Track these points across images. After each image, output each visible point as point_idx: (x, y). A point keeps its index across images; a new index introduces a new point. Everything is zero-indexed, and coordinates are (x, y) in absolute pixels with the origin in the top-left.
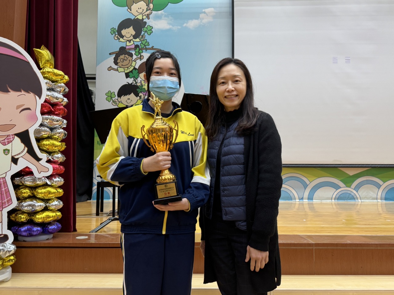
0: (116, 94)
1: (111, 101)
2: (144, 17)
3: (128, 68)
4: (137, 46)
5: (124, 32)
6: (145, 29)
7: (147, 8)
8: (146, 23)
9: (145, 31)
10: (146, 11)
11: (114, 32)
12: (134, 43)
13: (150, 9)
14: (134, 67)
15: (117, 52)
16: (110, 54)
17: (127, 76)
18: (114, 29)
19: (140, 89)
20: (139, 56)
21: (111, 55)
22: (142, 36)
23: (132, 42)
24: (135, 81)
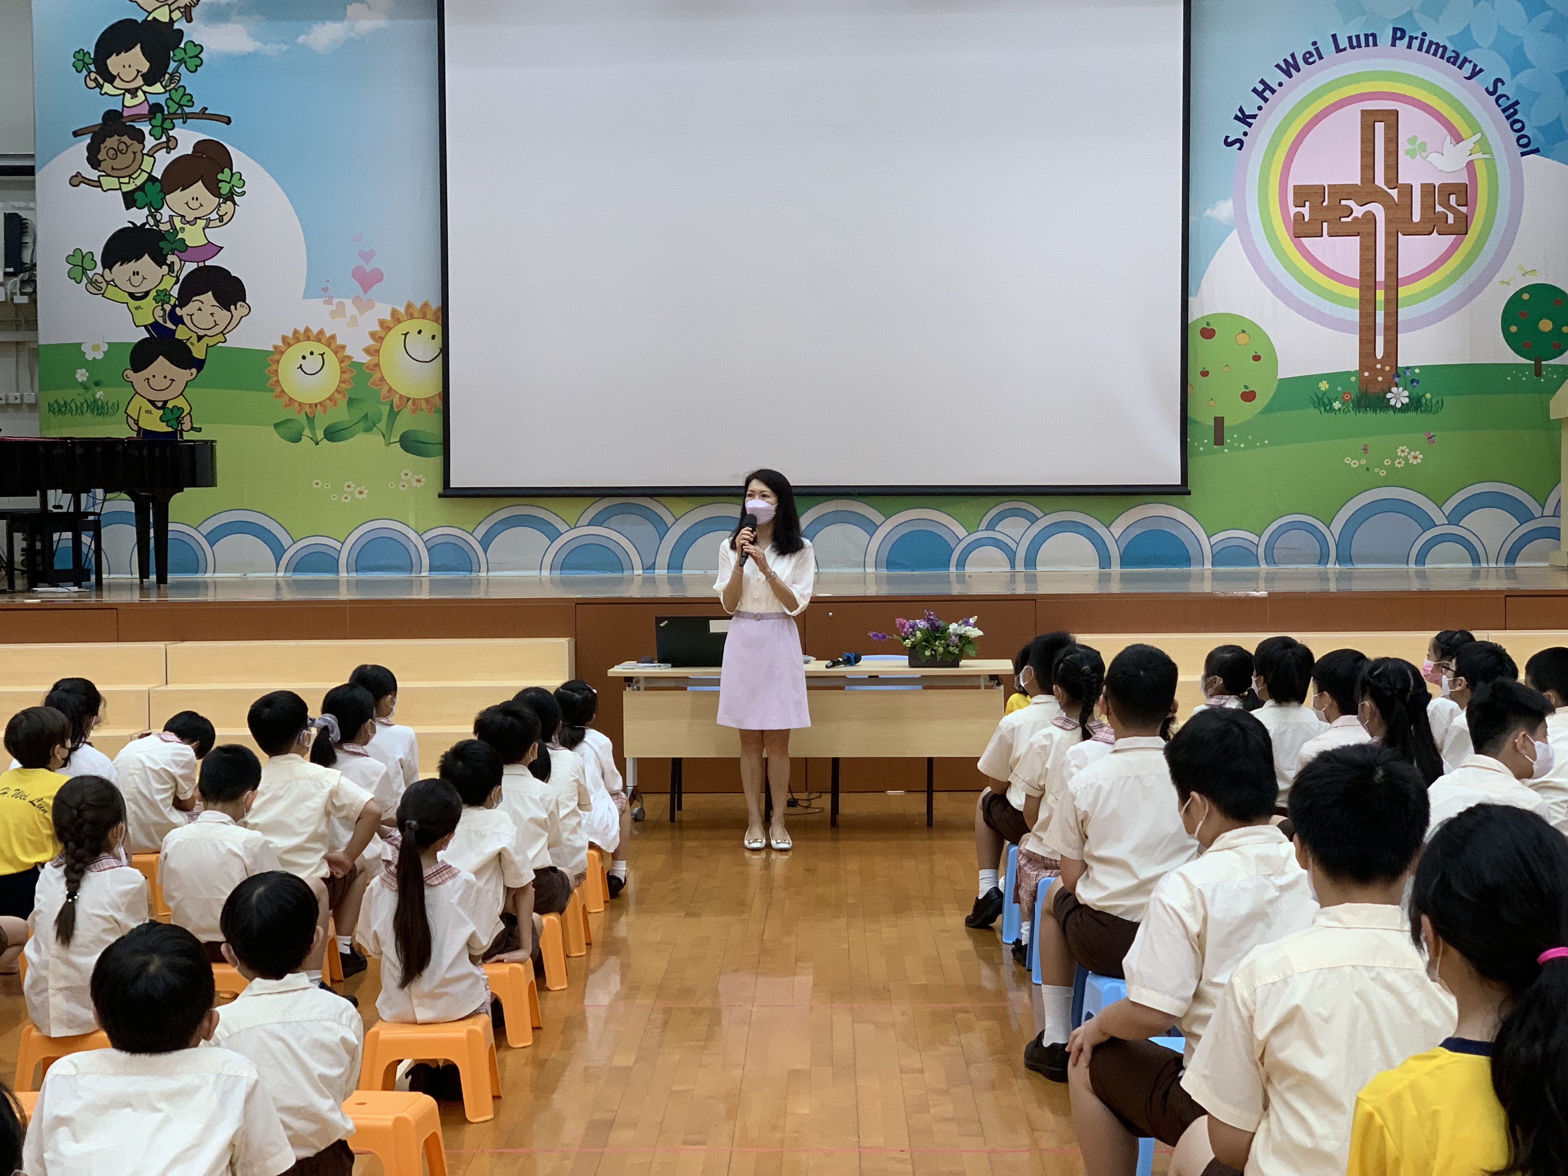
0: (98, 258)
1: (85, 281)
2: (176, 15)
3: (130, 177)
4: (156, 109)
5: (114, 63)
6: (179, 54)
8: (180, 33)
9: (180, 60)
11: (84, 63)
12: (146, 99)
14: (150, 174)
15: (96, 129)
16: (76, 134)
17: (130, 200)
18: (84, 54)
19: (168, 241)
20: (164, 139)
21: (79, 138)
22: (172, 76)
23: (141, 96)
24: (154, 217)
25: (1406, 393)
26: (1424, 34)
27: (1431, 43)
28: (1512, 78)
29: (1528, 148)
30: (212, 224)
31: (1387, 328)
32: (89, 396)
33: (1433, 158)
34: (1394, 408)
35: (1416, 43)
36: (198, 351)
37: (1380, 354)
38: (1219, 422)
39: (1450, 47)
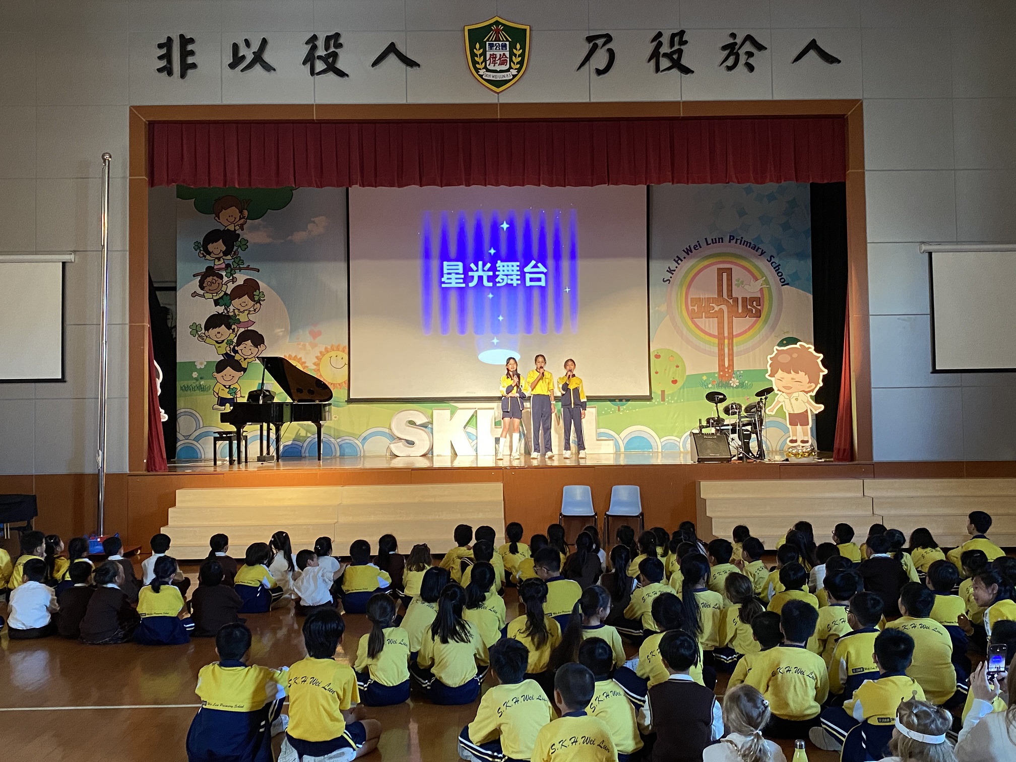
0: (203, 327)
1: (197, 336)
2: (237, 228)
3: (217, 293)
4: (228, 266)
5: (211, 247)
6: (238, 243)
7: (240, 216)
8: (239, 235)
10: (240, 220)
12: (224, 262)
13: (244, 218)
14: (225, 292)
15: (203, 274)
16: (194, 276)
17: (217, 303)
19: (231, 319)
20: (231, 278)
22: (235, 252)
23: (222, 261)
24: (227, 310)
25: (738, 381)
26: (742, 238)
27: (745, 241)
28: (778, 254)
29: (784, 283)
30: (251, 312)
31: (729, 355)
32: (198, 383)
33: (746, 287)
34: (733, 387)
35: (739, 241)
36: (244, 365)
37: (726, 365)
38: (663, 392)
39: (752, 243)
